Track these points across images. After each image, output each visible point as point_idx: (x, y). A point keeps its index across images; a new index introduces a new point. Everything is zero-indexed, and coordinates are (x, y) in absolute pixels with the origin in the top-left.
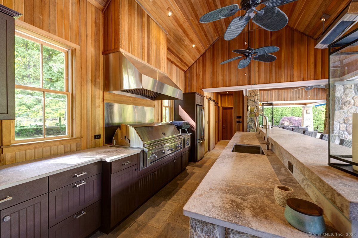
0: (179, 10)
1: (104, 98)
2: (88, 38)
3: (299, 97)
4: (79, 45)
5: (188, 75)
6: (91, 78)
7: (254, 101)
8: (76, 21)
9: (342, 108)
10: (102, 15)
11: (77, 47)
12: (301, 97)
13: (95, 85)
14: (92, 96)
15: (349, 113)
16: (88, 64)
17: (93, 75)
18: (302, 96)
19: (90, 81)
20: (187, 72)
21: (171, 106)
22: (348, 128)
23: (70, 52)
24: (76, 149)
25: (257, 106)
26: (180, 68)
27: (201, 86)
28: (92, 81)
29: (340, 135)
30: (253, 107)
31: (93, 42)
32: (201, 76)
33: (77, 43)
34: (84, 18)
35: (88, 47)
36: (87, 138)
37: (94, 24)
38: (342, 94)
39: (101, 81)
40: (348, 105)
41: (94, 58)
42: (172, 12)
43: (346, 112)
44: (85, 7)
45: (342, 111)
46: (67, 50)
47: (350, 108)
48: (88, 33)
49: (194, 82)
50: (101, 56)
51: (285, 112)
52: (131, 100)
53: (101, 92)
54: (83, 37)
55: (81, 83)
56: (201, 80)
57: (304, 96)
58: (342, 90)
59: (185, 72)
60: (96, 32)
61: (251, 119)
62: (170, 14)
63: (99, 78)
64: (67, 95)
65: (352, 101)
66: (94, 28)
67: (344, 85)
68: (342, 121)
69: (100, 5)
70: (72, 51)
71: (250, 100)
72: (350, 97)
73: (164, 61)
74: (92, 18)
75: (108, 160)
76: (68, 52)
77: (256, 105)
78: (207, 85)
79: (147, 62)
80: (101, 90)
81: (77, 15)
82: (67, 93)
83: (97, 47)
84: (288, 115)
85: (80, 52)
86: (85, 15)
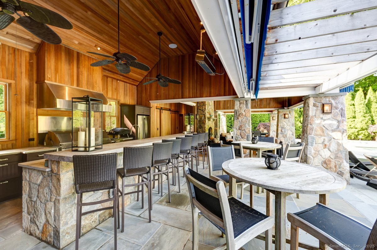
0: (107, 46)
1: (38, 113)
2: (22, 74)
3: (255, 106)
4: (15, 80)
5: (140, 89)
6: (25, 101)
7: (202, 110)
8: (12, 65)
9: (238, 119)
10: (36, 56)
11: (13, 82)
12: (256, 106)
13: (29, 105)
14: (26, 112)
15: (242, 122)
16: (22, 91)
17: (27, 98)
18: (258, 105)
19: (25, 103)
20: (139, 86)
21: (118, 115)
22: (241, 133)
23: (7, 85)
24: (12, 147)
25: (204, 115)
26: (129, 83)
27: (149, 98)
28: (26, 103)
29: (237, 138)
30: (201, 115)
31: (27, 76)
32: (149, 90)
33: (13, 79)
34: (19, 62)
35: (22, 80)
36: (22, 140)
37: (28, 64)
38: (239, 108)
39: (35, 102)
40: (242, 116)
41: (28, 87)
42: (100, 47)
43: (240, 121)
44: (20, 54)
45: (238, 120)
46: (6, 83)
47: (243, 118)
48: (22, 71)
49: (144, 95)
50: (35, 85)
51: (264, 118)
52: (66, 113)
53: (35, 109)
54: (18, 74)
55: (17, 105)
56: (148, 93)
57: (259, 105)
58: (239, 105)
59: (137, 86)
60: (30, 69)
61: (200, 125)
62: (99, 49)
63: (33, 100)
64: (5, 113)
65: (244, 113)
66: (28, 67)
67: (239, 101)
68: (238, 129)
69: (33, 51)
70: (9, 84)
71: (199, 109)
72: (243, 110)
73: (98, 82)
74: (26, 60)
75: (24, 153)
76: (6, 84)
77: (203, 113)
78: (153, 97)
79: (76, 86)
80: (35, 108)
81: (12, 60)
82: (6, 111)
83: (30, 79)
84: (266, 121)
85: (15, 85)
86: (20, 59)
